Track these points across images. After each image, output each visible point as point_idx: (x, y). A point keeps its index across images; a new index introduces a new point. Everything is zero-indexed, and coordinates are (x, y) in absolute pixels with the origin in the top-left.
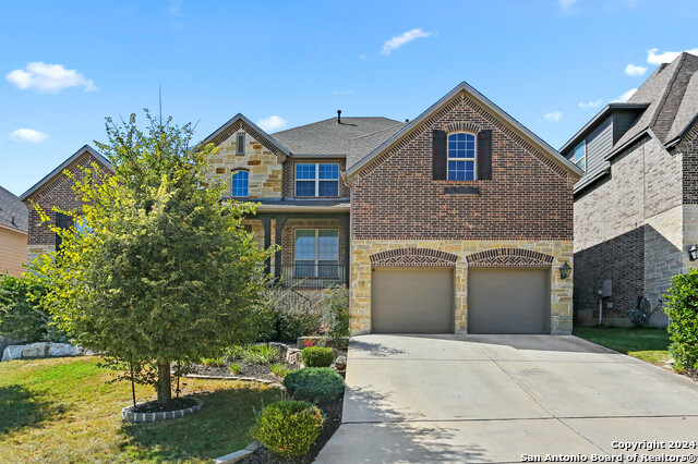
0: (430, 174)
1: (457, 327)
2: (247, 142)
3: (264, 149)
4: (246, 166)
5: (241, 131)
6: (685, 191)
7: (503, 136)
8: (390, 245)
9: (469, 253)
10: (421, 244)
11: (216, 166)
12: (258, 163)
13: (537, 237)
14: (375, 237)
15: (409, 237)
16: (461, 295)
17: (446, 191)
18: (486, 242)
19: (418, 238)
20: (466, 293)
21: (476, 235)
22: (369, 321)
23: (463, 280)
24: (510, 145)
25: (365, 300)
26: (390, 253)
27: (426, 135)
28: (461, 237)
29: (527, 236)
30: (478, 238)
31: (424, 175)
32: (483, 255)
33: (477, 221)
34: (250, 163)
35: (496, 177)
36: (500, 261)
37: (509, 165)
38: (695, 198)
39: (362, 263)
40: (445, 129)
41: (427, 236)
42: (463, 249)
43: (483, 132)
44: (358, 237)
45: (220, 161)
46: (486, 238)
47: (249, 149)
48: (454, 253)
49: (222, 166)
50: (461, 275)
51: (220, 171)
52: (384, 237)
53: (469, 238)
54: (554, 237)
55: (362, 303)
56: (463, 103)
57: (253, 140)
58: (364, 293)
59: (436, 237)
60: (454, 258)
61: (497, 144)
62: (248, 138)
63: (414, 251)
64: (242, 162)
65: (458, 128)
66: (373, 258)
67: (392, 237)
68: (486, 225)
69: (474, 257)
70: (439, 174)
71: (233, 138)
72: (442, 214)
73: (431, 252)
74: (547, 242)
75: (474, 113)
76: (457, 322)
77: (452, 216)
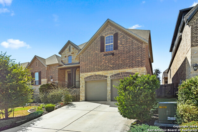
0: (100, 51)
1: (108, 99)
2: (71, 48)
3: (75, 49)
4: (71, 55)
5: (70, 45)
6: (192, 41)
7: (121, 34)
8: (89, 74)
9: (111, 75)
10: (97, 73)
11: (65, 55)
12: (74, 53)
13: (133, 67)
14: (86, 72)
15: (94, 71)
16: (109, 88)
17: (104, 55)
18: (116, 71)
19: (97, 71)
20: (110, 88)
21: (113, 69)
22: (84, 97)
23: (109, 84)
24: (124, 37)
25: (83, 91)
26: (90, 77)
27: (99, 39)
28: (108, 70)
29: (129, 67)
30: (114, 69)
31: (98, 52)
32: (115, 75)
33: (113, 64)
34: (72, 54)
35: (119, 48)
36: (120, 77)
37: (123, 43)
38: (197, 44)
39: (82, 80)
40: (104, 35)
41: (99, 70)
42: (109, 74)
43: (115, 34)
44: (81, 73)
45: (65, 54)
46: (116, 69)
47: (72, 50)
48: (106, 75)
49: (66, 55)
50: (109, 82)
51: (65, 57)
52: (88, 72)
53: (111, 70)
54: (138, 66)
55: (82, 92)
56: (109, 26)
57: (73, 47)
58: (83, 89)
59: (101, 70)
60: (106, 77)
61: (120, 37)
62: (72, 47)
63: (96, 75)
64: (70, 54)
65: (108, 34)
66: (85, 78)
67: (90, 72)
68: (116, 65)
69: (112, 76)
70: (102, 50)
71: (68, 47)
72: (103, 63)
73: (100, 75)
74: (136, 69)
75: (113, 28)
76: (108, 97)
77: (106, 63)
